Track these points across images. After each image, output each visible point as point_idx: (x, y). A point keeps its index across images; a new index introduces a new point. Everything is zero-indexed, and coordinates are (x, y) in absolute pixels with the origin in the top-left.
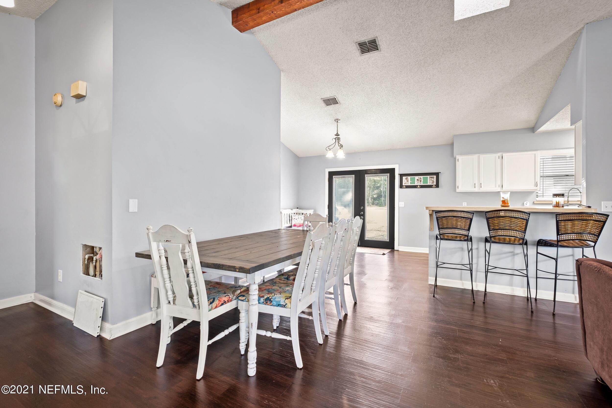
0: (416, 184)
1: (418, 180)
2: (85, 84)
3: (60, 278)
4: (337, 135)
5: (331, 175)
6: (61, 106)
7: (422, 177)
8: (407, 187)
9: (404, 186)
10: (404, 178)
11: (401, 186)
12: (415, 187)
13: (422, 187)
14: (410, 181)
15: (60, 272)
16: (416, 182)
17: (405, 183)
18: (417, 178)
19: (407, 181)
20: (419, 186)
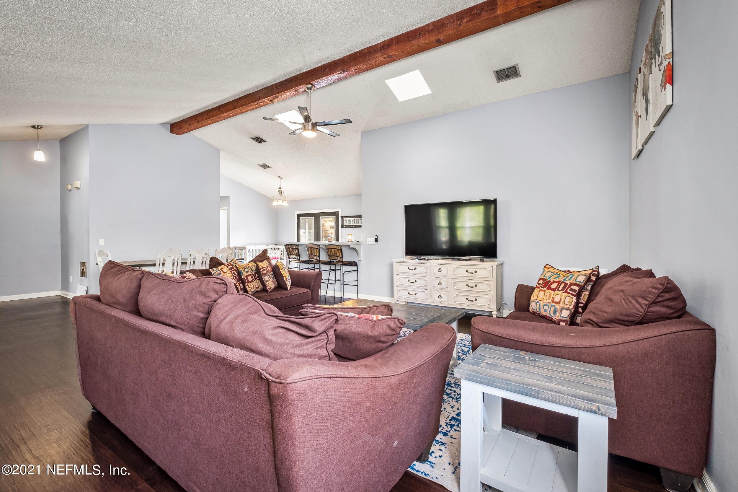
0: (352, 225)
1: (353, 221)
2: (79, 182)
3: (71, 280)
4: (280, 188)
5: (299, 216)
6: (71, 190)
7: (355, 219)
8: (346, 227)
9: (344, 226)
10: (345, 219)
11: (342, 226)
12: (351, 227)
13: (355, 226)
14: (348, 222)
15: (71, 277)
16: (352, 223)
17: (345, 224)
18: (352, 219)
19: (346, 222)
20: (353, 226)
